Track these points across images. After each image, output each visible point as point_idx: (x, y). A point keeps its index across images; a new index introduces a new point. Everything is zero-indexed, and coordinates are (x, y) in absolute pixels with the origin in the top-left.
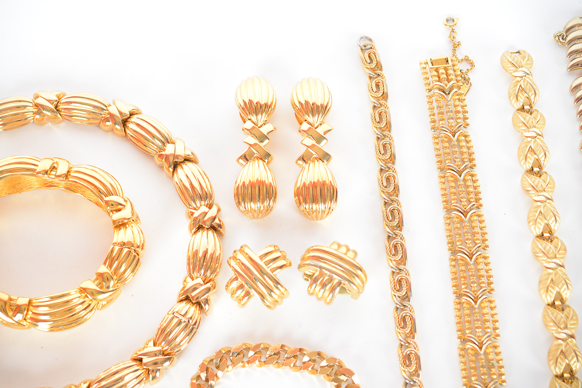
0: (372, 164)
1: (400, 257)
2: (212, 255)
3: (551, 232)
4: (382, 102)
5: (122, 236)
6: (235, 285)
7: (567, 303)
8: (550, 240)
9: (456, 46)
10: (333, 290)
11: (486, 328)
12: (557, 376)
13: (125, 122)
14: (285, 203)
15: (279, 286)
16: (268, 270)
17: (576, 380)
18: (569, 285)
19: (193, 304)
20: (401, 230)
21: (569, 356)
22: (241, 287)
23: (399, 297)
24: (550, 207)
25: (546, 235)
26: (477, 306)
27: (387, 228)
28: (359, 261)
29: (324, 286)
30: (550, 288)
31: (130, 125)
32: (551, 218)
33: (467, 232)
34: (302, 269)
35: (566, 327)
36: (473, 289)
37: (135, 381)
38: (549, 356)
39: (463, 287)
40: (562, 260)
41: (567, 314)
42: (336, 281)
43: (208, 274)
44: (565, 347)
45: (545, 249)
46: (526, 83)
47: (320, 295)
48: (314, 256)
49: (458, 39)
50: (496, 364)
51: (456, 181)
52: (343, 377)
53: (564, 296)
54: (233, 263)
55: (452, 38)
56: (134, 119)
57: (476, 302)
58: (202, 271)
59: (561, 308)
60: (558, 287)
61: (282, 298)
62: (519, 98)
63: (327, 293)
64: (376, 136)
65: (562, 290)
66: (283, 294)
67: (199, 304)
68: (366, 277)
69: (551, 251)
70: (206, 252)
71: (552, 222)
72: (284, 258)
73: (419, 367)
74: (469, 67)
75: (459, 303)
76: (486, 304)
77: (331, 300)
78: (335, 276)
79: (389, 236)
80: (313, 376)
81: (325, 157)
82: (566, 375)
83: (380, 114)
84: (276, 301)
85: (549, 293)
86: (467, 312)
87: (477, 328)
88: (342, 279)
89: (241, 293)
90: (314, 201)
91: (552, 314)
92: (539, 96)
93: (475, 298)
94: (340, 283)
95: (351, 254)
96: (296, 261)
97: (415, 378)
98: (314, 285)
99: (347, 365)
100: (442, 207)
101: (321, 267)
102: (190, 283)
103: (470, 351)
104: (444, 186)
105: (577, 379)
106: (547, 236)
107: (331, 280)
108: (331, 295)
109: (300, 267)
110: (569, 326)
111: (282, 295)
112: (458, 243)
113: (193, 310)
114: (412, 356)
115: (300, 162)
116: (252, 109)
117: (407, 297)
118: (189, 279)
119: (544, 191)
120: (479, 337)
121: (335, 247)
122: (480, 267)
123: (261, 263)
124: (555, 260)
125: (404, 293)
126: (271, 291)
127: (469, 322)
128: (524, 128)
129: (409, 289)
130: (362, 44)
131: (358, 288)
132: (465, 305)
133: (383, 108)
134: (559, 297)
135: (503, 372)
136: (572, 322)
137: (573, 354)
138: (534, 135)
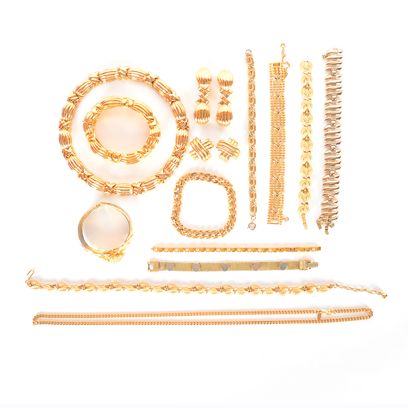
5: (152, 132)
9: (284, 56)
13: (153, 82)
14: (212, 118)
28: (237, 147)
31: (155, 84)
49: (285, 53)
51: (277, 115)
55: (283, 52)
74: (288, 66)
95: (235, 144)
96: (216, 145)
115: (219, 104)
126: (205, 155)
130: (247, 53)
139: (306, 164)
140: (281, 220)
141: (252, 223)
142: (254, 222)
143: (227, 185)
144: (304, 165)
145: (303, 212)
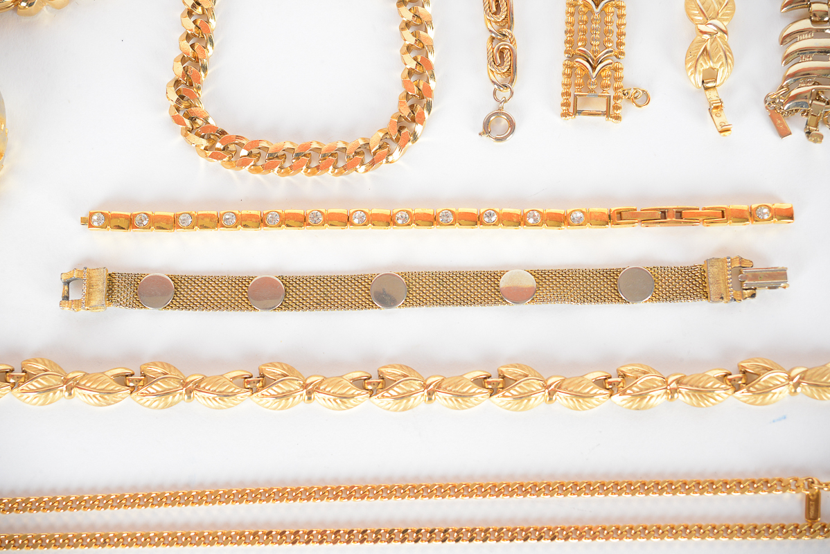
140: (617, 98)
141: (498, 113)
142: (507, 108)
145: (705, 65)
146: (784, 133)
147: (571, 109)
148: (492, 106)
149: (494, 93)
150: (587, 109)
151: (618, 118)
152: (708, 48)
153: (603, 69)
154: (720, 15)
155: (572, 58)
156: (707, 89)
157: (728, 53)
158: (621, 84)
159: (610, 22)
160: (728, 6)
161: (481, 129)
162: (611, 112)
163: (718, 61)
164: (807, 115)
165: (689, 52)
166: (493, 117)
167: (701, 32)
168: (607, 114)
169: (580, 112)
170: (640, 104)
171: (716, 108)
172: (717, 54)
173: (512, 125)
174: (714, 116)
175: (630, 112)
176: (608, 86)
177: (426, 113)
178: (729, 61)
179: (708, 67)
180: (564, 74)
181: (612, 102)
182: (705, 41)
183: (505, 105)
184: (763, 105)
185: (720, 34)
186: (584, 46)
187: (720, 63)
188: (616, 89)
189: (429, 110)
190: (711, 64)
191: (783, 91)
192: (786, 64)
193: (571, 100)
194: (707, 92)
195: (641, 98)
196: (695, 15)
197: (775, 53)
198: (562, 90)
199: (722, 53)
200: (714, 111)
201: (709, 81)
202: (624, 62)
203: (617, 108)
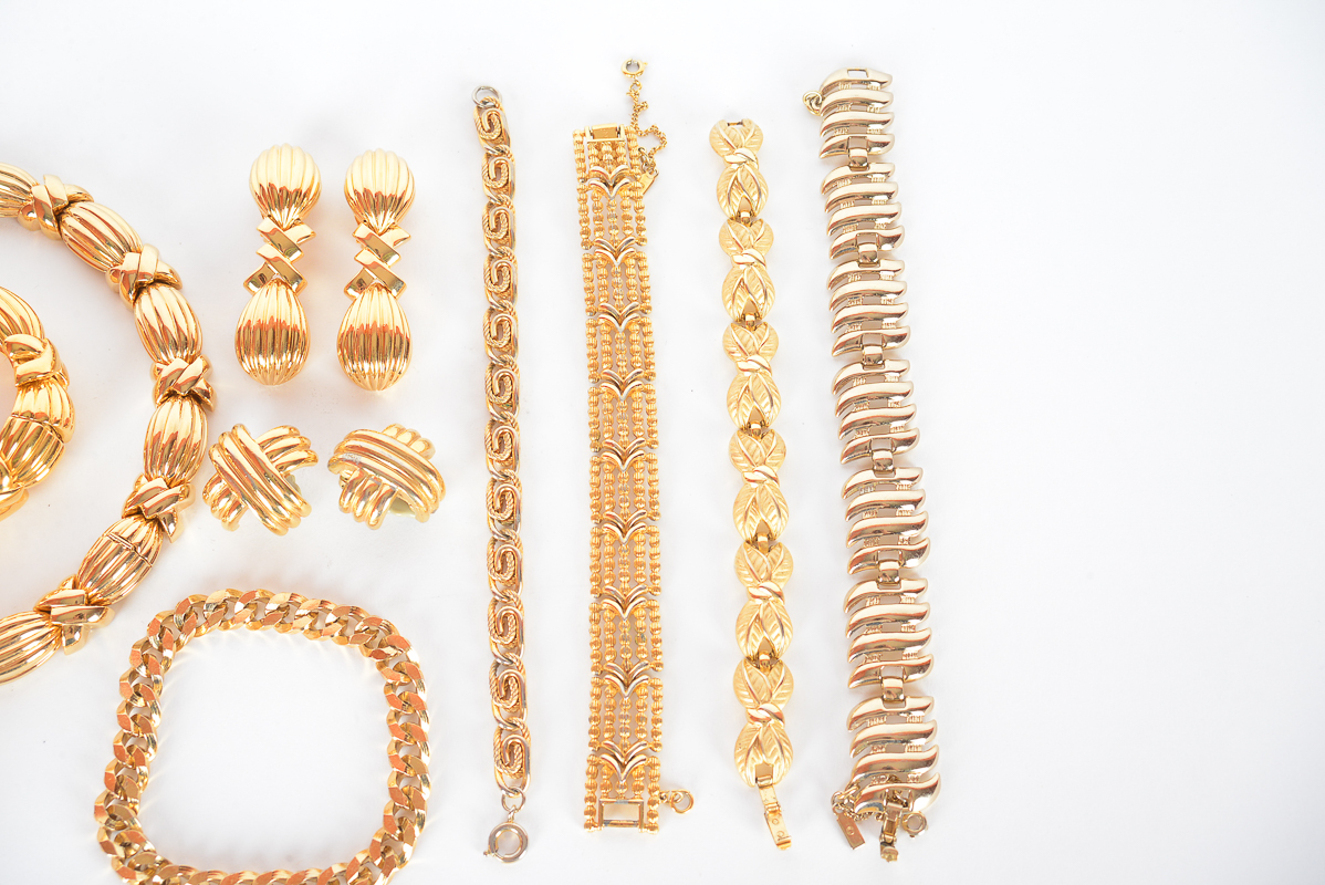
0: (474, 300)
1: (508, 455)
2: (185, 441)
3: (763, 424)
4: (503, 196)
6: (217, 489)
7: (778, 540)
8: (760, 434)
9: (638, 109)
10: (379, 503)
11: (638, 576)
12: (749, 658)
15: (292, 496)
16: (272, 467)
17: (778, 665)
18: (781, 509)
19: (148, 521)
20: (514, 412)
21: (769, 625)
22: (226, 493)
23: (500, 521)
24: (763, 380)
25: (755, 426)
26: (625, 540)
27: (490, 407)
29: (364, 495)
30: (750, 514)
32: (763, 398)
33: (621, 418)
34: (338, 468)
35: (769, 578)
36: (622, 512)
37: (38, 645)
38: (737, 626)
39: (607, 507)
40: (776, 469)
41: (774, 557)
42: (386, 488)
43: (177, 471)
44: (765, 610)
45: (748, 449)
46: (745, 174)
47: (359, 512)
48: (353, 447)
49: (643, 97)
50: (649, 636)
52: (388, 650)
53: (773, 529)
54: (216, 455)
55: (634, 93)
56: (75, 209)
57: (624, 534)
58: (167, 467)
59: (767, 546)
60: (763, 511)
61: (298, 517)
62: (733, 199)
63: (370, 508)
64: (488, 253)
65: (770, 517)
66: (299, 509)
67: (156, 521)
68: (443, 486)
69: (758, 453)
70: (174, 438)
71: (764, 405)
72: (306, 447)
73: (519, 637)
74: (657, 144)
75: (600, 535)
76: (642, 537)
77: (377, 521)
78: (384, 480)
79: (493, 421)
80: (343, 648)
81: (394, 284)
82: (763, 657)
83: (498, 217)
84: (288, 521)
85: (749, 521)
86: (609, 549)
87: (622, 575)
88: (395, 486)
89: (225, 503)
90: (366, 356)
91: (749, 556)
92: (766, 197)
93: (624, 526)
94: (392, 492)
97: (511, 655)
98: (350, 494)
99: (402, 630)
100: (588, 374)
101: (362, 465)
102: (146, 486)
103: (607, 613)
104: (592, 341)
105: (781, 664)
106: (757, 428)
107: (377, 485)
108: (376, 512)
109: (331, 464)
110: (774, 576)
111: (298, 514)
112: (606, 436)
113: (144, 531)
114: (511, 619)
116: (273, 198)
117: (512, 523)
118: (144, 480)
119: (758, 353)
120: (624, 590)
121: (393, 432)
122: (638, 475)
123: (261, 455)
124: (763, 468)
125: (509, 515)
127: (612, 566)
128: (735, 248)
129: (517, 510)
130: (480, 98)
131: (426, 504)
132: (607, 538)
133: (504, 207)
134: (764, 528)
135: (660, 650)
136: (779, 570)
137: (776, 622)
138: (752, 260)
139: (762, 539)
140: (652, 803)
143: (379, 641)
144: (753, 542)
145: (758, 759)
146: (855, 840)
147: (597, 818)
148: (499, 817)
149: (503, 798)
150: (615, 818)
151: (653, 828)
152: (760, 738)
153: (634, 768)
154: (774, 696)
155: (598, 751)
156: (761, 787)
157: (784, 745)
158: (657, 785)
159: (642, 708)
160: (784, 684)
161: (486, 847)
162: (644, 822)
163: (773, 754)
164: (882, 819)
165: (738, 744)
166: (499, 833)
167: (752, 717)
168: (640, 823)
169: (608, 823)
170: (680, 809)
171: (774, 811)
172: (770, 746)
173: (524, 842)
174: (770, 823)
175: (668, 819)
176: (642, 788)
177: (416, 828)
178: (786, 754)
179: (761, 762)
180: (588, 773)
181: (647, 808)
182: (756, 730)
183: (517, 815)
184: (831, 807)
185: (773, 721)
186: (611, 739)
187: (776, 757)
188: (651, 791)
189: (421, 824)
190: (762, 759)
191: (853, 790)
192: (855, 755)
193: (597, 806)
194: (762, 791)
195: (681, 801)
196: (744, 696)
197: (843, 739)
198: (586, 793)
199: (777, 746)
200: (770, 815)
201: (763, 777)
202: (662, 756)
203: (652, 815)
